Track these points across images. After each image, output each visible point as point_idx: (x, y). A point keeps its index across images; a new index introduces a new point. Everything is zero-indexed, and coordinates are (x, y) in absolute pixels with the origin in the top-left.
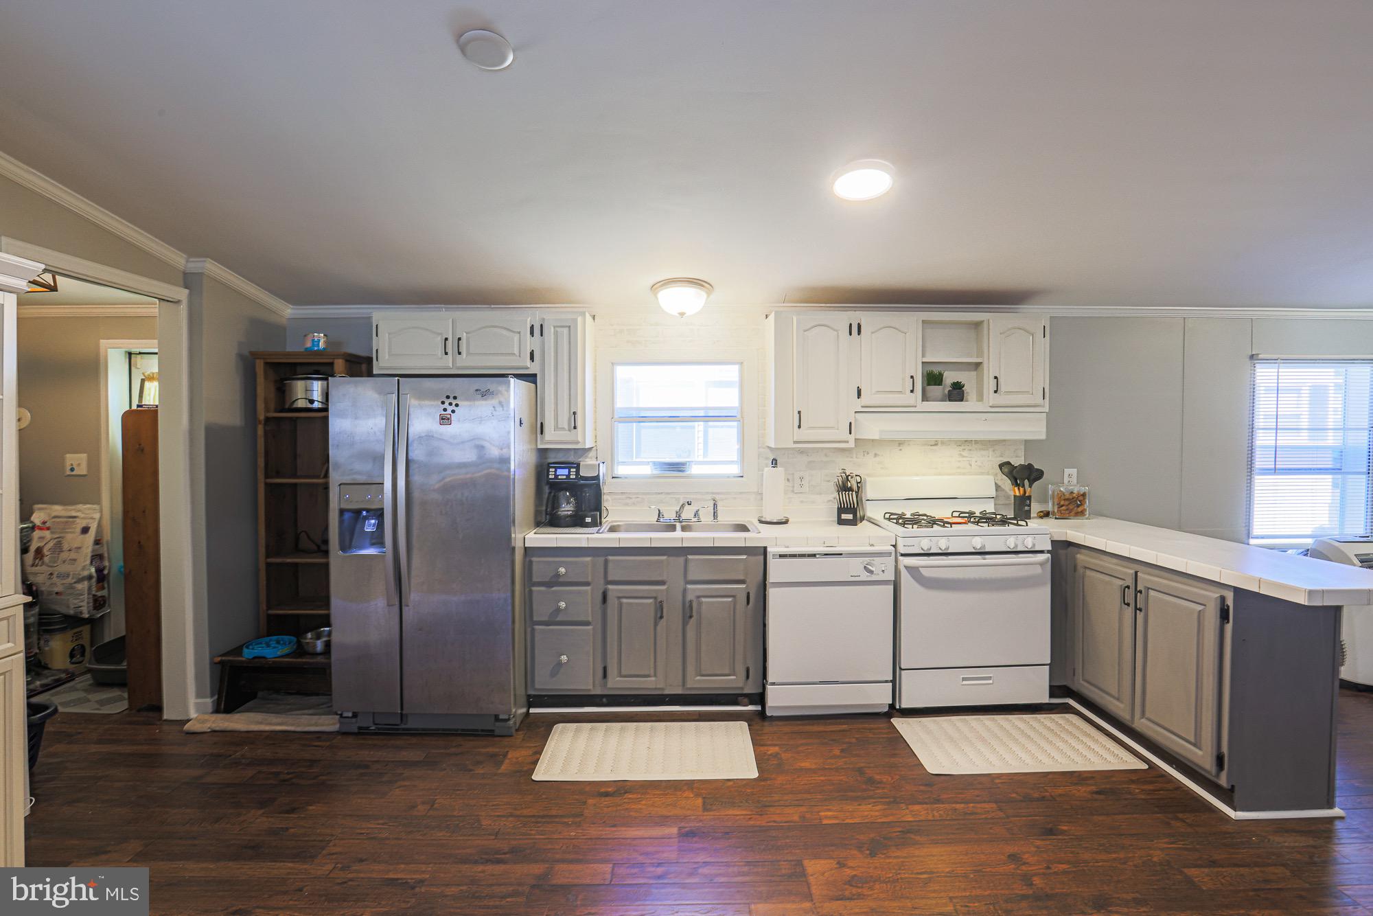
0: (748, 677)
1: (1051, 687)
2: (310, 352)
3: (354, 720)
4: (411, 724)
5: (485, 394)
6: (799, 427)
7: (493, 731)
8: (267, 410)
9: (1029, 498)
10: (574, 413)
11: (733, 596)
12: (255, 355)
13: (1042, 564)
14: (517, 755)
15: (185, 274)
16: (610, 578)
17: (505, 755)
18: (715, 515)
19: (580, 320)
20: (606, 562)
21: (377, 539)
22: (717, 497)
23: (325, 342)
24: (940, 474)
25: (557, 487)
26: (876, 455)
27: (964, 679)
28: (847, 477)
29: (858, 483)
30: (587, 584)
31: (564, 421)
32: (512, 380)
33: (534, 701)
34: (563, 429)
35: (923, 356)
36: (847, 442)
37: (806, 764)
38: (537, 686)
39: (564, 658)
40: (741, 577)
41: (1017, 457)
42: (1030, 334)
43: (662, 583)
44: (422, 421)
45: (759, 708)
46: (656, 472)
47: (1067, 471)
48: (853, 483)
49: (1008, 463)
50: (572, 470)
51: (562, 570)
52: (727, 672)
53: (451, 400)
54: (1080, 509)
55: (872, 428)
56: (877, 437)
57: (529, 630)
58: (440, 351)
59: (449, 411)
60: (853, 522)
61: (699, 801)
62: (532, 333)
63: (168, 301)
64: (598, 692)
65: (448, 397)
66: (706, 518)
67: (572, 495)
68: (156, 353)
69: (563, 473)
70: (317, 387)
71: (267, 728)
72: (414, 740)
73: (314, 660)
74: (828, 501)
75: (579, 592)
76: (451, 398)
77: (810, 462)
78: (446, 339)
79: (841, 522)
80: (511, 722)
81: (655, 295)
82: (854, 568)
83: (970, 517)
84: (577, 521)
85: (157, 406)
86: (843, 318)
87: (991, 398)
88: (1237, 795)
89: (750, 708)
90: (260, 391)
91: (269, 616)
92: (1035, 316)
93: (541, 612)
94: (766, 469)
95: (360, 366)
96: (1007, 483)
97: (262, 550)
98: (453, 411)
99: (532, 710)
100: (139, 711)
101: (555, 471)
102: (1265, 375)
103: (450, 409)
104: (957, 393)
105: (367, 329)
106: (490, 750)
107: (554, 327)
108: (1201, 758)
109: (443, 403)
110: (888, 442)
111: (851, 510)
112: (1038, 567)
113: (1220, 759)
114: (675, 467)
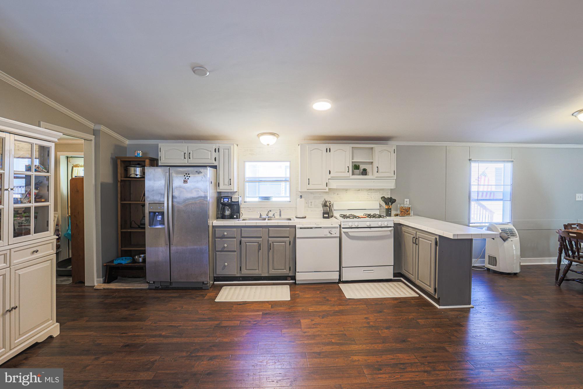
0: (290, 270)
1: (394, 274)
2: (136, 157)
3: (154, 284)
4: (174, 285)
5: (199, 173)
6: (309, 184)
7: (202, 288)
8: (121, 177)
9: (391, 209)
10: (230, 179)
11: (285, 242)
12: (117, 158)
13: (390, 231)
14: (210, 294)
15: (93, 130)
16: (243, 236)
17: (206, 295)
18: (280, 215)
19: (232, 146)
20: (241, 230)
21: (162, 223)
22: (281, 209)
23: (142, 154)
24: (360, 201)
25: (224, 205)
26: (338, 194)
27: (364, 271)
28: (326, 202)
29: (330, 204)
30: (235, 238)
31: (227, 182)
32: (208, 168)
33: (217, 279)
34: (226, 185)
35: (352, 159)
36: (326, 189)
37: (307, 296)
38: (217, 273)
39: (226, 264)
40: (288, 236)
41: (388, 195)
42: (389, 151)
43: (261, 237)
44: (178, 182)
45: (294, 281)
46: (260, 200)
47: (406, 200)
48: (328, 204)
49: (384, 197)
50: (229, 199)
51: (226, 233)
52: (283, 268)
53: (187, 175)
54: (408, 213)
55: (334, 184)
56: (335, 188)
57: (214, 254)
58: (183, 158)
59: (187, 179)
60: (328, 218)
61: (270, 306)
62: (215, 151)
63: (88, 140)
64: (238, 275)
65: (186, 174)
66: (277, 216)
67: (229, 208)
69: (226, 200)
70: (138, 171)
71: (123, 288)
72: (175, 291)
73: (138, 265)
74: (321, 210)
75: (232, 241)
76: (187, 174)
77: (314, 196)
78: (185, 153)
79: (324, 217)
80: (208, 285)
81: (259, 138)
82: (326, 232)
83: (369, 216)
84: (231, 217)
85: (83, 177)
86: (324, 146)
87: (376, 174)
88: (441, 301)
89: (291, 281)
90: (119, 171)
91: (121, 250)
92: (393, 145)
93: (219, 248)
94: (298, 199)
95: (154, 162)
96: (383, 204)
97: (119, 227)
98: (188, 179)
99: (215, 283)
100: (76, 283)
101: (224, 200)
102: (474, 165)
103: (187, 178)
104: (365, 172)
105: (156, 149)
106: (201, 293)
107: (223, 149)
108: (431, 290)
109: (185, 176)
110: (343, 189)
111: (327, 214)
112: (389, 232)
113: (435, 289)
114: (267, 198)
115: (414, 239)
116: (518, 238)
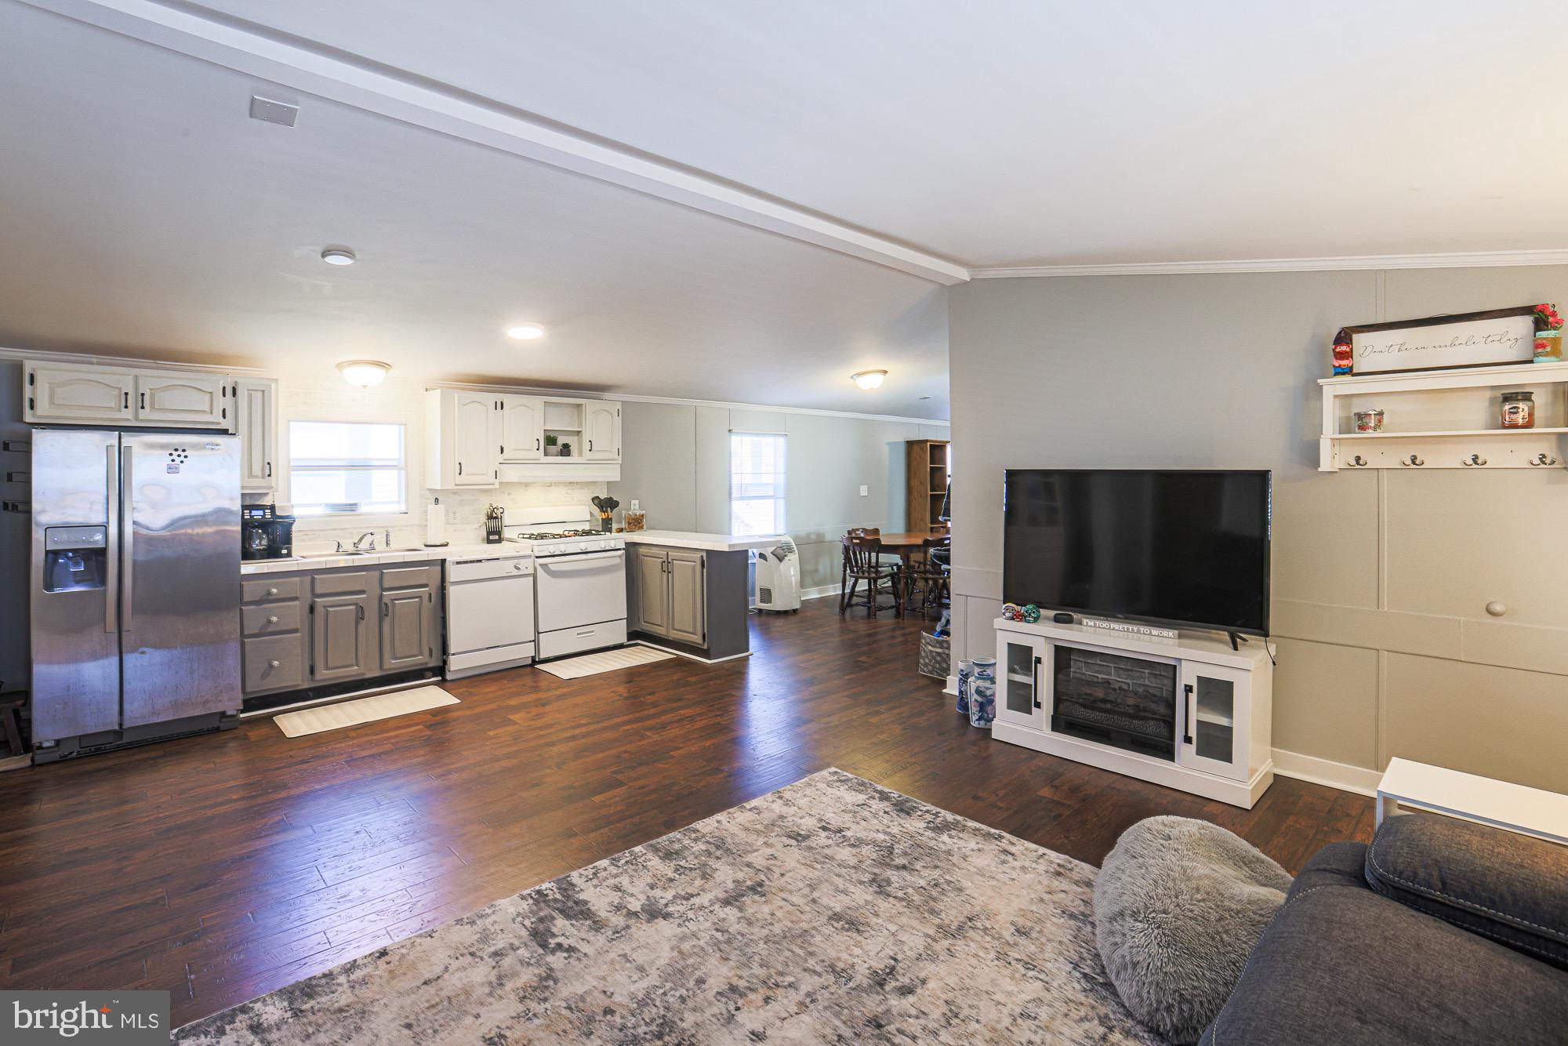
0: (432, 655)
1: (628, 633)
3: (56, 748)
5: (215, 447)
6: (460, 474)
7: (224, 726)
9: (611, 519)
10: (269, 463)
11: (420, 597)
13: (620, 557)
14: (257, 733)
16: (318, 592)
17: (246, 735)
18: (387, 544)
19: (273, 385)
20: (313, 579)
22: (390, 529)
25: (253, 524)
26: (509, 494)
27: (578, 634)
28: (493, 509)
29: (501, 513)
30: (295, 599)
31: (258, 471)
34: (257, 477)
35: (545, 426)
36: (493, 484)
37: (487, 690)
38: (248, 690)
39: (276, 663)
40: (425, 583)
41: (603, 493)
42: (610, 414)
43: (362, 592)
44: (148, 468)
45: (440, 678)
46: (329, 512)
47: (633, 502)
48: (497, 513)
49: (598, 497)
50: (267, 511)
51: (274, 591)
52: (415, 652)
53: (179, 452)
54: (641, 523)
55: (511, 474)
56: (516, 480)
58: (117, 405)
60: (500, 541)
62: (224, 394)
64: (306, 686)
65: (176, 450)
66: (380, 545)
67: (264, 532)
69: (261, 513)
74: (477, 527)
75: (289, 606)
77: (461, 501)
78: (126, 394)
79: (489, 541)
81: (341, 371)
82: (508, 567)
83: (576, 533)
84: (272, 552)
86: (489, 397)
87: (587, 455)
88: (710, 653)
89: (433, 679)
92: (616, 400)
93: (251, 627)
94: (430, 506)
96: (596, 511)
98: (182, 462)
101: (250, 512)
102: (735, 440)
103: (178, 460)
104: (566, 450)
105: (16, 374)
106: (226, 737)
107: (248, 390)
108: (698, 641)
109: (171, 455)
110: (520, 483)
111: (494, 534)
112: (618, 559)
113: (704, 638)
114: (352, 507)
115: (665, 565)
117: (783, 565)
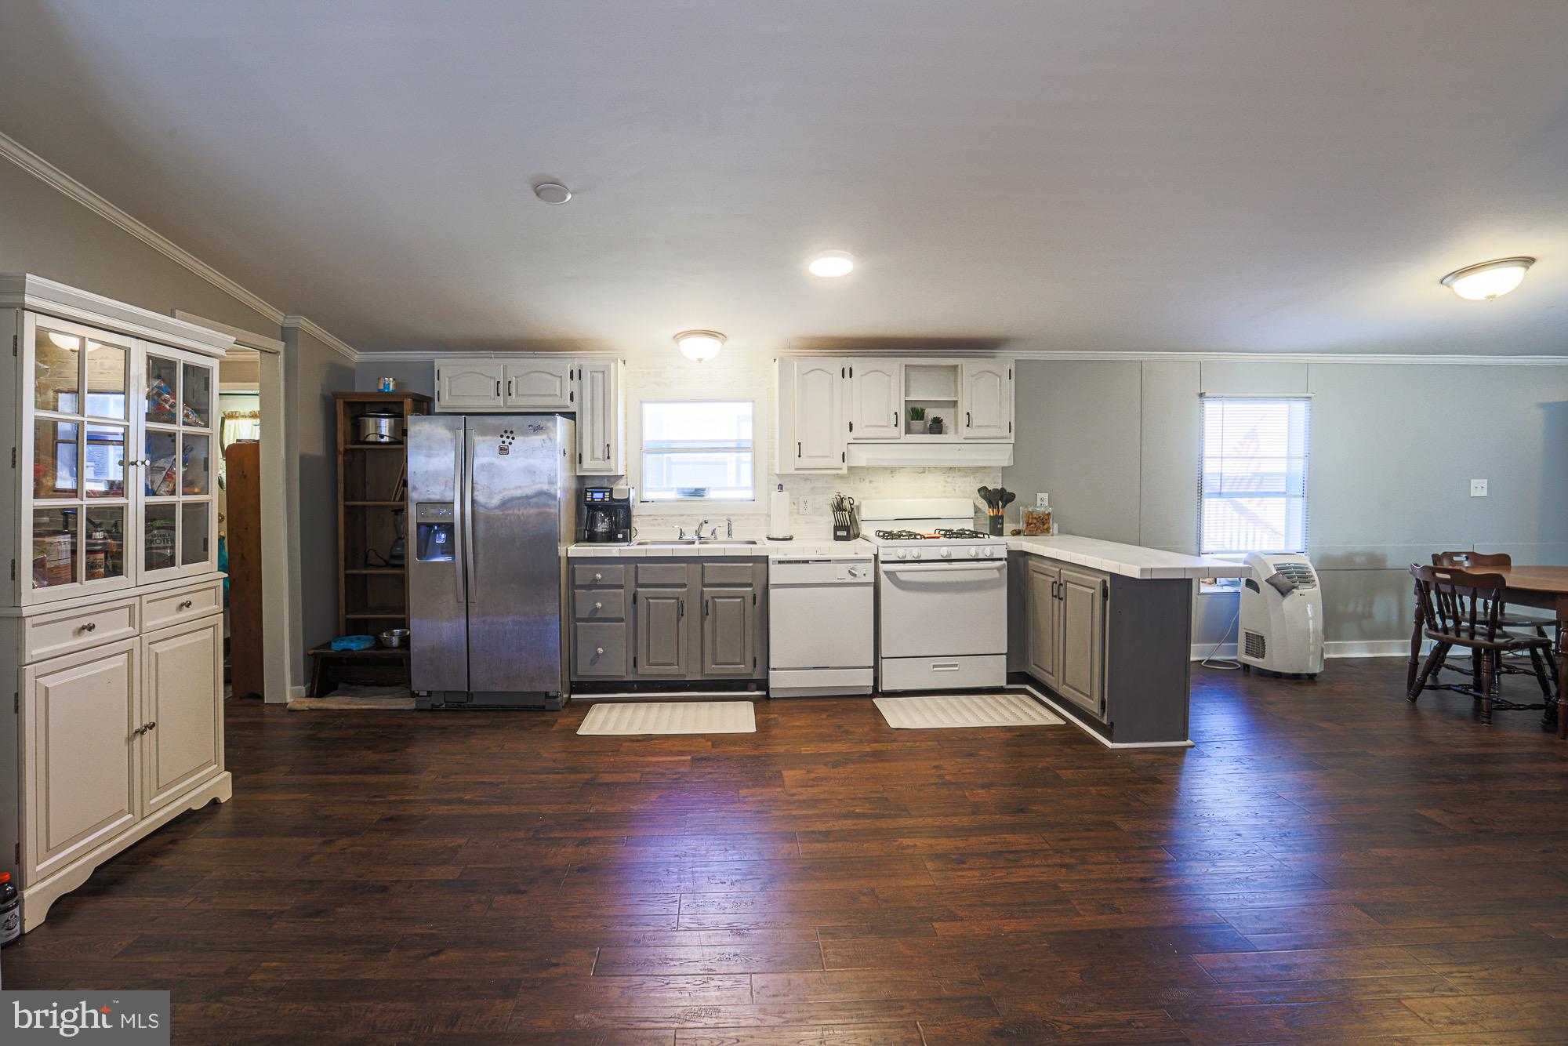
0: (755, 666)
1: (1009, 675)
2: (381, 393)
3: (429, 698)
4: (476, 702)
5: (536, 429)
6: (800, 456)
7: (544, 707)
8: (346, 443)
9: (1002, 517)
10: (608, 445)
11: (743, 597)
12: (336, 396)
13: (999, 569)
14: (564, 721)
15: (282, 327)
16: (640, 581)
17: (556, 721)
18: (729, 534)
19: (612, 365)
20: (637, 567)
21: (448, 549)
22: (732, 518)
23: (394, 385)
24: (927, 497)
25: (593, 507)
26: (871, 482)
27: (934, 666)
28: (842, 499)
29: (851, 504)
30: (621, 587)
31: (599, 453)
32: (559, 418)
33: (577, 687)
34: (598, 459)
35: (907, 394)
36: (841, 469)
37: (798, 724)
38: (580, 673)
39: (600, 650)
40: (750, 582)
41: (995, 483)
42: (997, 375)
43: (683, 586)
44: (485, 451)
45: (764, 693)
46: (680, 497)
47: (1039, 495)
48: (846, 504)
49: (985, 488)
50: (606, 494)
51: (599, 576)
52: (738, 661)
53: (508, 434)
54: (1045, 527)
55: (861, 457)
56: (864, 464)
57: (572, 626)
58: (493, 393)
59: (507, 444)
60: (847, 538)
61: (710, 743)
62: (572, 378)
63: (270, 352)
64: (630, 678)
65: (506, 432)
66: (722, 535)
67: (606, 515)
68: (257, 395)
69: (598, 496)
70: (385, 425)
71: (355, 707)
72: (478, 714)
73: (390, 652)
74: (828, 520)
75: (615, 594)
77: (813, 488)
78: (498, 383)
79: (837, 538)
80: (559, 699)
81: (677, 343)
82: (841, 572)
83: (949, 534)
84: (610, 537)
85: (258, 441)
86: (836, 364)
87: (965, 432)
88: (1116, 731)
89: (757, 693)
90: (340, 426)
91: (347, 620)
92: (1007, 359)
93: (582, 611)
94: (773, 493)
95: (424, 405)
96: (983, 505)
97: (342, 563)
98: (510, 443)
99: (573, 696)
100: (241, 698)
101: (592, 495)
102: (1211, 408)
103: (507, 441)
104: (937, 427)
105: (430, 373)
106: (543, 718)
107: (591, 372)
108: (1093, 706)
109: (502, 436)
110: (885, 468)
111: (846, 528)
112: (996, 572)
113: (1103, 703)
114: (698, 493)
116: (1318, 589)
117: (1288, 603)
